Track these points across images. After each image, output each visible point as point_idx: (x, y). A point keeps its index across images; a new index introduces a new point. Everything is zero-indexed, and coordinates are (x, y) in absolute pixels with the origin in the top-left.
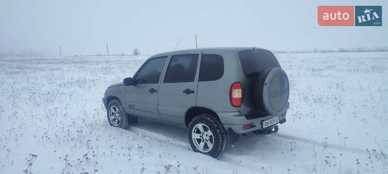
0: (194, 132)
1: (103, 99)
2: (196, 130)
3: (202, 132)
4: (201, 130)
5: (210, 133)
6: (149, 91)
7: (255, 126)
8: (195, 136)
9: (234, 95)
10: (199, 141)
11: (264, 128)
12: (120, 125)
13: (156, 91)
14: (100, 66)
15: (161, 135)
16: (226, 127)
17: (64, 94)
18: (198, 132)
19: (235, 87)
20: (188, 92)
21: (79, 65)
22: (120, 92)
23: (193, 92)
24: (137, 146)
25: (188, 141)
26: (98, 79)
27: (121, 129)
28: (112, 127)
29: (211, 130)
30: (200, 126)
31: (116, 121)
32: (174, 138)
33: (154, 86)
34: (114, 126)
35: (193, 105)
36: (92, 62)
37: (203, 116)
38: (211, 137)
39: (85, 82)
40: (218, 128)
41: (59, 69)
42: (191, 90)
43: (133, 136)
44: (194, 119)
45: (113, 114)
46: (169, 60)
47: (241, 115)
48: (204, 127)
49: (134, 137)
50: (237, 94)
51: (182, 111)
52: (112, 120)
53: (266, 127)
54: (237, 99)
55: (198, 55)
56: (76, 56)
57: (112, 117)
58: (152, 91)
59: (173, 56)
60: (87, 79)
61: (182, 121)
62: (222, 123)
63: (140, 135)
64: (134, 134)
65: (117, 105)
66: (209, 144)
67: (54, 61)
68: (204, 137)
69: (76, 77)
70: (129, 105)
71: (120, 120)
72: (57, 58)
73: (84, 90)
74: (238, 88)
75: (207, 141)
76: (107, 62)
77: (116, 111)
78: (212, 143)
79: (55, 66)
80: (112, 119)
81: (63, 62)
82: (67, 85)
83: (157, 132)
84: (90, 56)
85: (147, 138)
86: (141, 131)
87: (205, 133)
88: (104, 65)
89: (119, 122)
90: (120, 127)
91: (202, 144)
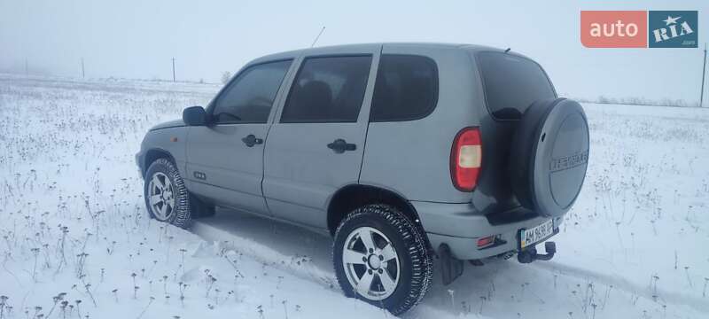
0: (348, 248)
1: (137, 156)
2: (353, 243)
3: (368, 249)
4: (368, 242)
5: (390, 252)
6: (243, 140)
7: (505, 242)
8: (351, 257)
9: (462, 160)
10: (360, 270)
11: (523, 246)
12: (173, 217)
13: (261, 142)
14: (153, 98)
15: (265, 247)
16: (435, 241)
17: (65, 143)
18: (359, 246)
19: (465, 139)
20: (341, 146)
21: (113, 94)
22: (176, 140)
23: (353, 147)
24: (204, 276)
25: (332, 267)
26: (144, 118)
27: (173, 227)
28: (154, 221)
29: (393, 246)
30: (365, 234)
31: (165, 207)
32: (297, 256)
33: (257, 129)
34: (158, 220)
35: (350, 179)
36: (141, 90)
37: (375, 209)
38: (392, 263)
39: (114, 123)
40: (412, 241)
41: (72, 98)
42: (348, 142)
43: (198, 245)
44: (350, 216)
45: (158, 191)
46: (296, 70)
47: (476, 213)
48: (376, 238)
49: (201, 248)
50: (470, 157)
51: (323, 195)
52: (155, 206)
53: (528, 244)
54: (468, 170)
55: (370, 56)
56: (112, 78)
57: (156, 199)
58: (251, 141)
59: (307, 59)
60: (121, 118)
61: (321, 218)
62: (425, 229)
63: (216, 244)
64: (202, 241)
65: (166, 171)
66: (385, 279)
67: (68, 84)
68: (375, 261)
69: (99, 112)
70: (195, 173)
71: (172, 206)
72: (74, 80)
73: (110, 138)
74: (474, 143)
75: (381, 271)
76: (169, 92)
77: (164, 183)
78: (394, 278)
79: (65, 93)
80: (155, 203)
81: (84, 87)
82: (76, 126)
83: (256, 239)
84: (139, 80)
85: (232, 253)
86: (218, 235)
87: (377, 252)
88: (163, 97)
89: (169, 209)
90: (171, 223)
91: (367, 279)
